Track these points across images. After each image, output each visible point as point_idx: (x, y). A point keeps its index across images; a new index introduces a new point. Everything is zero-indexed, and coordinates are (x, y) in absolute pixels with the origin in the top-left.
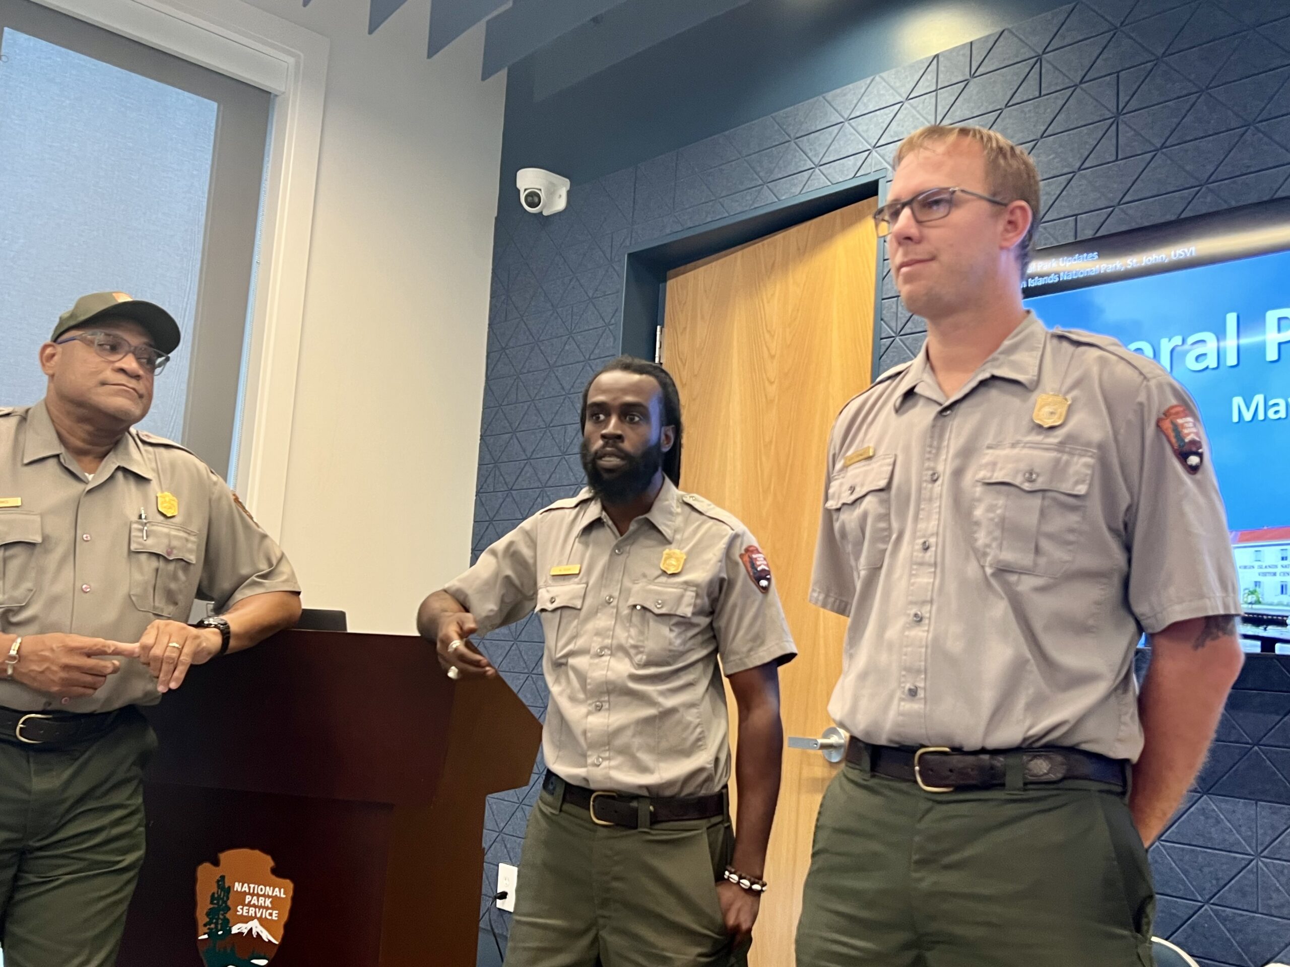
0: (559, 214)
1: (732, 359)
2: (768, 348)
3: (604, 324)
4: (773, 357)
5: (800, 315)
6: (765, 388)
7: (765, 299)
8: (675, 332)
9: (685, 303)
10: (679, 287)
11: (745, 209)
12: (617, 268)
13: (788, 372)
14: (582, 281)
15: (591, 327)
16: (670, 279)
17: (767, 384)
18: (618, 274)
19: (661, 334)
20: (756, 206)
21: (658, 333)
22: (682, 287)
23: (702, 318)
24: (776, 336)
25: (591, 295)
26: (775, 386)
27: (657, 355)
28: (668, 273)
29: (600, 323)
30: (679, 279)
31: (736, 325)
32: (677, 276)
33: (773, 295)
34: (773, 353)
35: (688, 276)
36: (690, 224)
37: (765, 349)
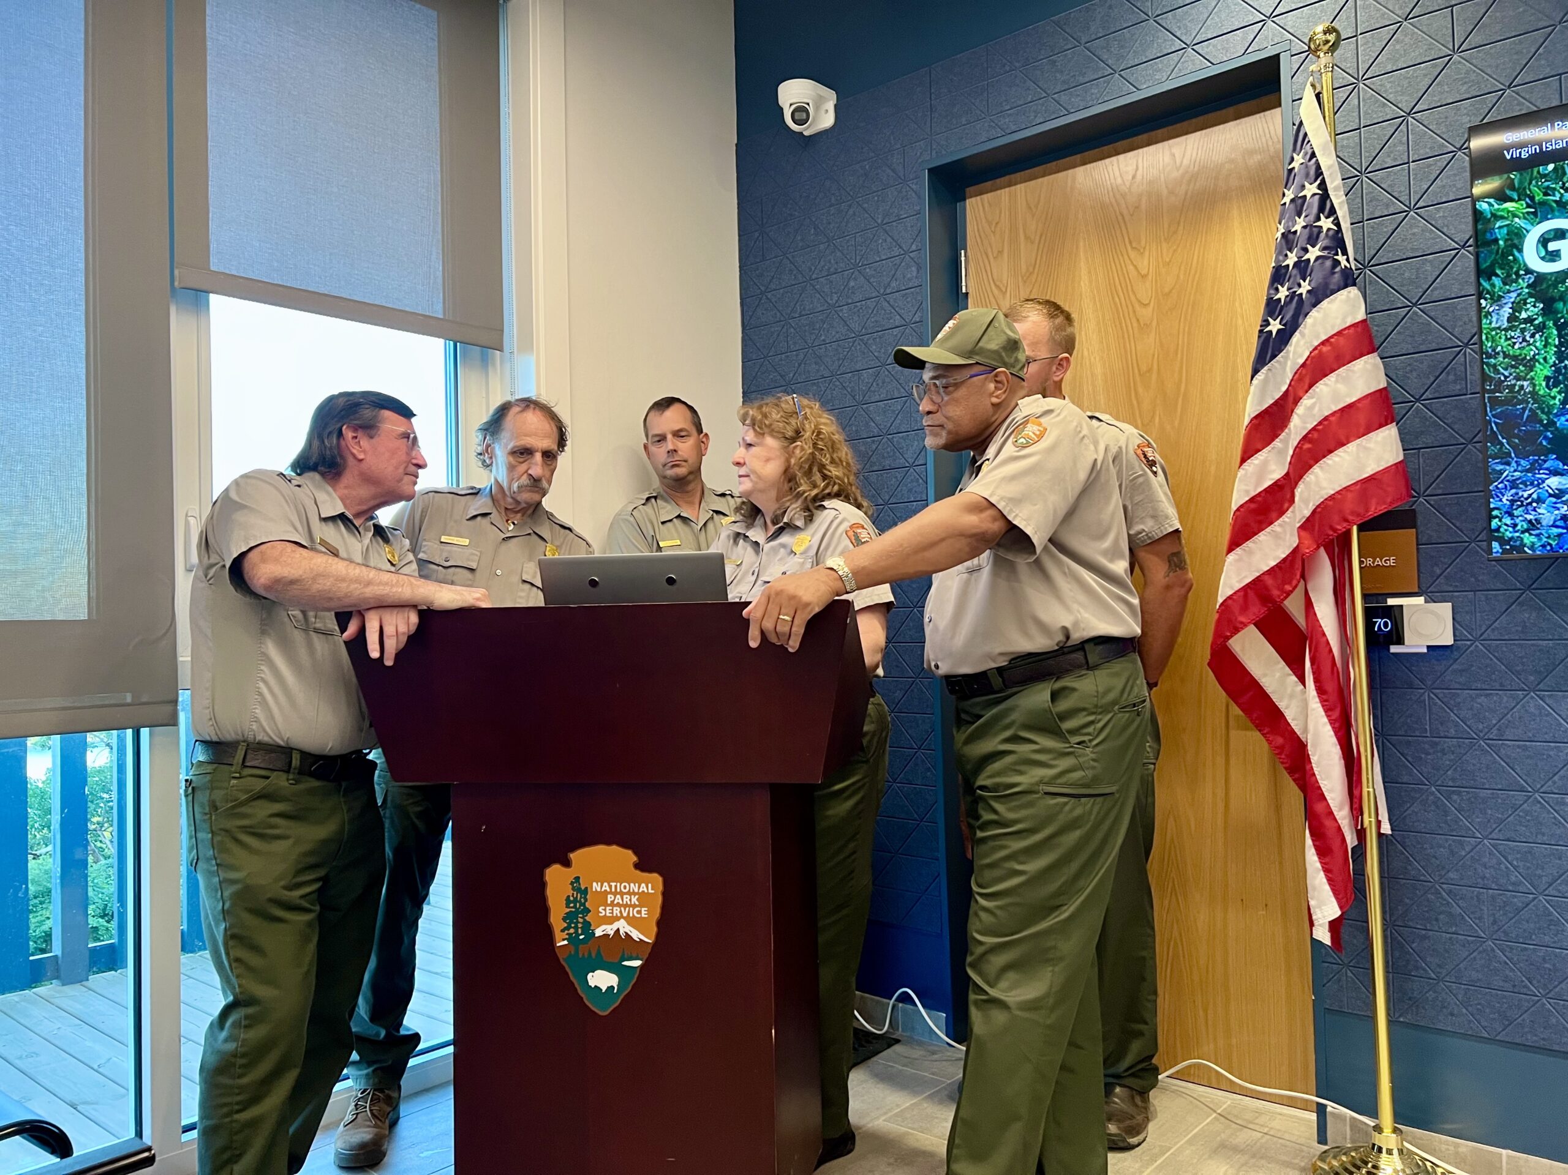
0: (826, 132)
1: (1080, 282)
2: (1135, 267)
3: (902, 252)
4: (1144, 277)
5: (1181, 228)
6: (1134, 312)
7: (1125, 212)
8: (984, 256)
9: (997, 223)
10: (986, 205)
11: (1090, 103)
12: (914, 187)
13: (1170, 291)
14: (866, 205)
15: (884, 258)
16: (971, 197)
17: (1137, 306)
18: (916, 193)
19: (965, 260)
20: (1106, 99)
21: (963, 259)
22: (990, 205)
23: (1027, 238)
24: (1147, 253)
25: (879, 221)
26: (1150, 309)
27: (964, 283)
28: (968, 190)
29: (896, 251)
30: (985, 196)
31: (1081, 244)
32: (981, 194)
33: (1137, 207)
34: (1144, 272)
35: (999, 192)
36: (1014, 128)
37: (1131, 267)
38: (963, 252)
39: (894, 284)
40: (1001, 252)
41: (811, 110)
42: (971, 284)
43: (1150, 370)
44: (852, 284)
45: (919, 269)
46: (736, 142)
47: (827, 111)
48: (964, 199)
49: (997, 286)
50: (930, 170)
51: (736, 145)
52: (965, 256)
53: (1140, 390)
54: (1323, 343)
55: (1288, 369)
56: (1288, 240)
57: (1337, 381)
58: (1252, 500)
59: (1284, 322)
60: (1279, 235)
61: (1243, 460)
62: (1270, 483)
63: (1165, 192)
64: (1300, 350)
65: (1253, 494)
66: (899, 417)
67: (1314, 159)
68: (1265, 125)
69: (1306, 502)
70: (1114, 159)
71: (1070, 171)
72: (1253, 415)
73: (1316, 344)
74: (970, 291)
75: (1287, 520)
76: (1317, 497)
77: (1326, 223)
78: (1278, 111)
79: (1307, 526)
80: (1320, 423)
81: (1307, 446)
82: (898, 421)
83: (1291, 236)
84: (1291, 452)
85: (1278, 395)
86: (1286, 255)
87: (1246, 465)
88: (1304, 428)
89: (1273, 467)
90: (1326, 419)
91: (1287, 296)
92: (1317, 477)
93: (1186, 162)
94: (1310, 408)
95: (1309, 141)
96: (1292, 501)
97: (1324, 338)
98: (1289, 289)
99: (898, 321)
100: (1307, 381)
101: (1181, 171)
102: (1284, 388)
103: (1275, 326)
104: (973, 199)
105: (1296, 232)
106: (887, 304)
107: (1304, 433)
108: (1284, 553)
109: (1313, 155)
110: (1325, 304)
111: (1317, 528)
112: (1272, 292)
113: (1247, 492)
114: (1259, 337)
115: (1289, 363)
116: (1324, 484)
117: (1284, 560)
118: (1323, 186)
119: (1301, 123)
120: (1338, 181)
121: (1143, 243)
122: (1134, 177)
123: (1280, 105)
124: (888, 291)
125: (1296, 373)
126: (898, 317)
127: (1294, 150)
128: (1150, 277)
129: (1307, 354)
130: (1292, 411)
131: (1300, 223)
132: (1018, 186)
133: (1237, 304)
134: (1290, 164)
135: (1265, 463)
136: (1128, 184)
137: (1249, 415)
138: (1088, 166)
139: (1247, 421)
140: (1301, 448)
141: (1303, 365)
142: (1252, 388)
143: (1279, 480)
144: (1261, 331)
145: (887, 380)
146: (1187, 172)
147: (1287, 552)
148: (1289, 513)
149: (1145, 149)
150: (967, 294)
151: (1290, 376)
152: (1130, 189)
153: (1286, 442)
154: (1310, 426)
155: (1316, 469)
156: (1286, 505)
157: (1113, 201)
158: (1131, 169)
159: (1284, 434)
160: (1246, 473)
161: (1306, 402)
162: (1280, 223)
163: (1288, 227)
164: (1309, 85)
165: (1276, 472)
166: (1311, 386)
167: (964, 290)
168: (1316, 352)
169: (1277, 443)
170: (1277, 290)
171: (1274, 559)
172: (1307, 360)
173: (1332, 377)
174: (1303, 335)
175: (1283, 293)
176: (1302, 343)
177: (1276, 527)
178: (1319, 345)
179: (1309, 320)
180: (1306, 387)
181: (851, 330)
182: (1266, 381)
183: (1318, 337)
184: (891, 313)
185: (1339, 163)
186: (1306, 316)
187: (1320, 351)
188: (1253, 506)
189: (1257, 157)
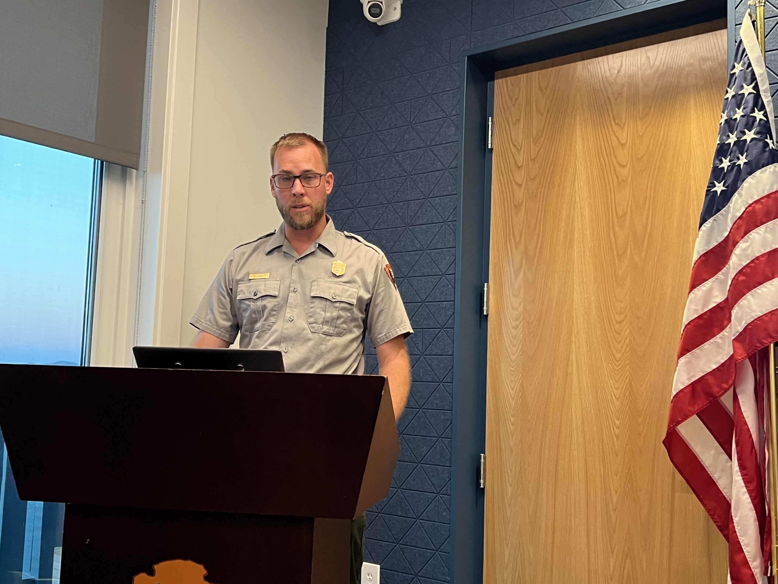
0: (394, 23)
1: (575, 147)
2: (617, 137)
3: (445, 116)
4: (623, 145)
5: (652, 111)
6: (615, 170)
7: (611, 97)
8: (506, 123)
9: (516, 99)
10: (509, 84)
11: (589, 16)
12: (456, 68)
13: (642, 157)
14: (420, 79)
15: (431, 119)
16: (498, 78)
17: (617, 167)
18: (457, 73)
19: (492, 125)
20: (600, 14)
21: (490, 123)
22: (512, 85)
23: (538, 111)
24: (626, 127)
25: (430, 91)
26: (627, 169)
27: (490, 142)
28: (496, 73)
29: (441, 115)
30: (508, 79)
31: (578, 118)
32: (506, 76)
33: (620, 94)
34: (623, 142)
35: (519, 76)
36: (532, 30)
37: (614, 138)
38: (490, 118)
39: (437, 139)
40: (518, 120)
41: (384, 7)
42: (495, 141)
43: (625, 215)
44: (407, 136)
45: (457, 129)
46: (327, 26)
47: (395, 8)
48: (494, 80)
49: (515, 146)
50: (468, 57)
51: (327, 28)
52: (492, 121)
53: (617, 229)
54: (756, 202)
55: (729, 220)
56: (730, 125)
57: (766, 231)
58: (700, 317)
59: (726, 185)
60: (723, 121)
61: (693, 286)
62: (713, 305)
63: (641, 84)
64: (738, 207)
65: (701, 313)
66: (437, 237)
67: (750, 69)
68: (715, 41)
69: (739, 320)
70: (605, 57)
71: (573, 64)
72: (701, 253)
73: (751, 202)
74: (494, 147)
75: (726, 334)
76: (749, 317)
77: (759, 115)
78: (724, 31)
79: (739, 339)
80: (752, 261)
81: (742, 278)
82: (435, 240)
83: (732, 122)
84: (730, 283)
85: (721, 240)
86: (728, 136)
87: (695, 291)
88: (741, 265)
89: (716, 293)
90: (757, 258)
91: (729, 166)
92: (749, 301)
93: (657, 63)
94: (745, 250)
95: (747, 55)
96: (729, 320)
97: (756, 198)
98: (730, 161)
99: (439, 166)
100: (743, 229)
101: (653, 70)
102: (726, 234)
103: (719, 188)
104: (500, 80)
105: (736, 119)
106: (431, 153)
107: (740, 268)
108: (723, 359)
109: (750, 65)
110: (758, 173)
111: (747, 341)
112: (717, 162)
113: (696, 310)
114: (706, 195)
115: (730, 216)
116: (755, 308)
117: (723, 365)
118: (756, 87)
119: (741, 41)
120: (767, 86)
121: (623, 119)
122: (619, 72)
123: (726, 27)
124: (433, 144)
125: (734, 223)
126: (439, 163)
127: (735, 60)
128: (628, 145)
129: (744, 209)
130: (732, 251)
131: (739, 114)
132: (534, 73)
133: (691, 169)
134: (732, 70)
135: (710, 290)
136: (614, 77)
137: (698, 253)
138: (586, 61)
139: (695, 257)
140: (737, 279)
141: (740, 218)
142: (701, 233)
143: (721, 303)
144: (707, 191)
145: (429, 209)
146: (658, 70)
147: (726, 358)
148: (727, 329)
149: (628, 52)
150: (492, 149)
151: (730, 225)
152: (615, 80)
153: (726, 275)
154: (744, 264)
155: (748, 296)
156: (726, 323)
157: (603, 88)
158: (617, 65)
159: (725, 268)
160: (695, 298)
161: (742, 245)
162: (724, 112)
163: (730, 115)
164: (747, 14)
165: (718, 298)
166: (746, 233)
167: (490, 147)
168: (751, 208)
169: (720, 275)
170: (721, 162)
171: (716, 363)
172: (743, 214)
173: (762, 228)
174: (740, 195)
175: (726, 163)
176: (740, 201)
177: (717, 339)
178: (752, 203)
179: (745, 184)
180: (742, 234)
181: (404, 170)
182: (711, 229)
183: (752, 197)
184: (434, 160)
185: (768, 72)
186: (743, 181)
187: (753, 207)
188: (701, 322)
189: (709, 64)
